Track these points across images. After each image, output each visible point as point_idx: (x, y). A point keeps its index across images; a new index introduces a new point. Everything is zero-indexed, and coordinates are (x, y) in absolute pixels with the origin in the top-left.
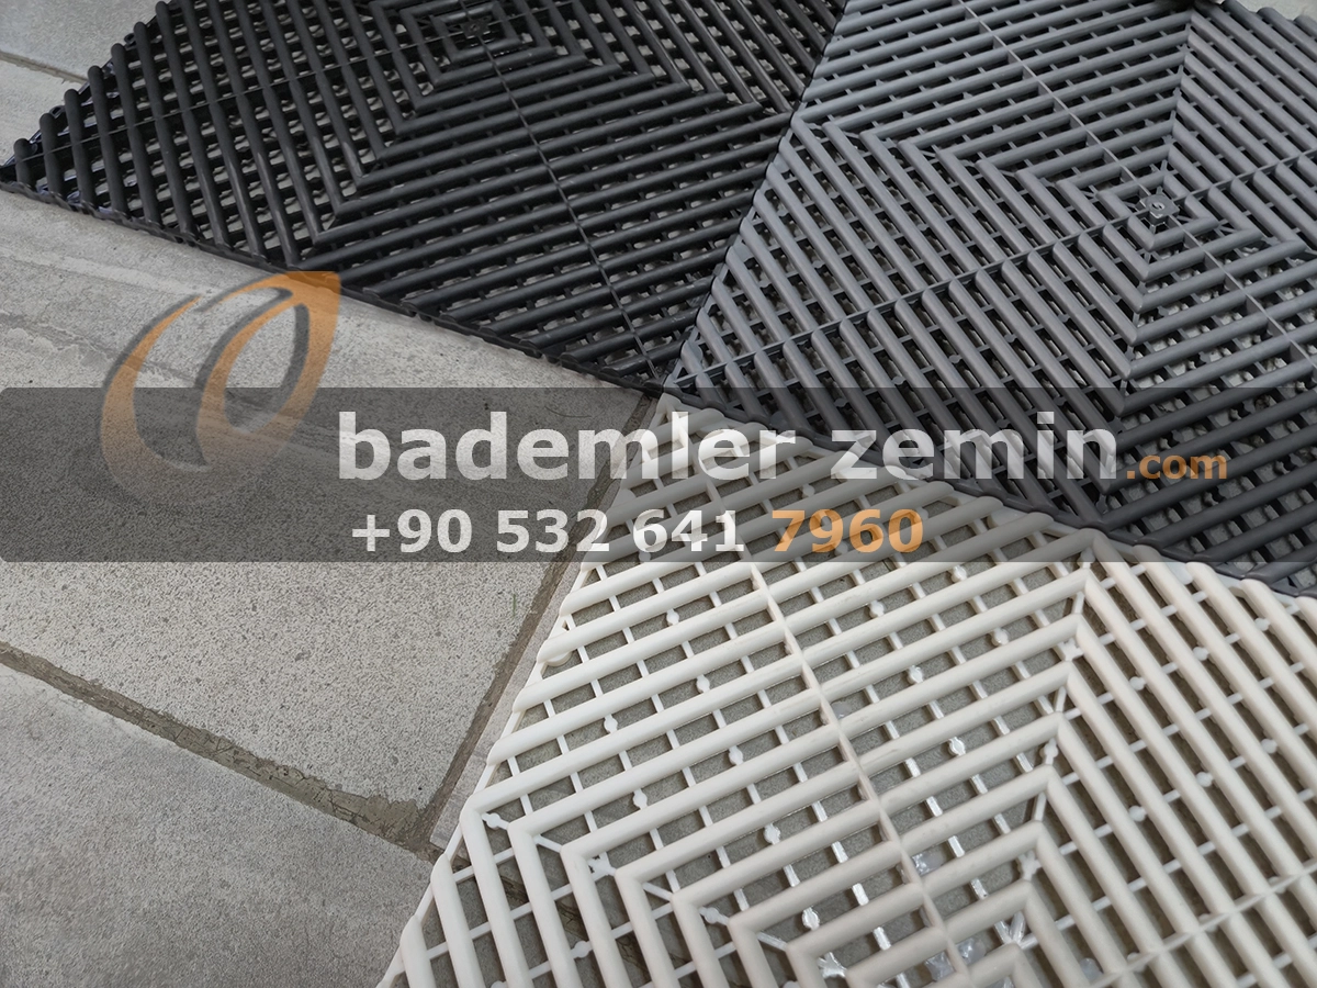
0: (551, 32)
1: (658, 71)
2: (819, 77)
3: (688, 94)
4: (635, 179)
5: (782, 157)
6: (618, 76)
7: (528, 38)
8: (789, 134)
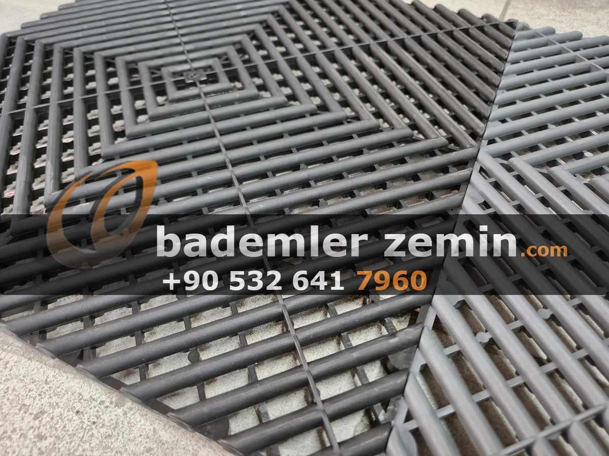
0: (258, 81)
1: (348, 112)
2: (494, 120)
3: (376, 130)
4: (326, 205)
5: (474, 187)
6: (313, 114)
7: (239, 85)
8: (477, 167)
